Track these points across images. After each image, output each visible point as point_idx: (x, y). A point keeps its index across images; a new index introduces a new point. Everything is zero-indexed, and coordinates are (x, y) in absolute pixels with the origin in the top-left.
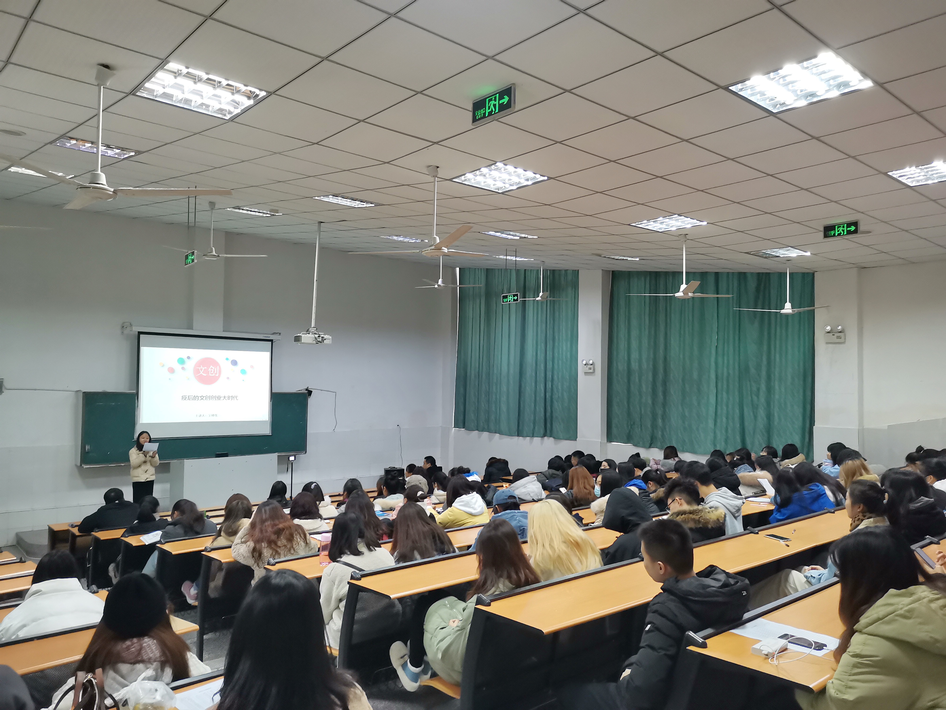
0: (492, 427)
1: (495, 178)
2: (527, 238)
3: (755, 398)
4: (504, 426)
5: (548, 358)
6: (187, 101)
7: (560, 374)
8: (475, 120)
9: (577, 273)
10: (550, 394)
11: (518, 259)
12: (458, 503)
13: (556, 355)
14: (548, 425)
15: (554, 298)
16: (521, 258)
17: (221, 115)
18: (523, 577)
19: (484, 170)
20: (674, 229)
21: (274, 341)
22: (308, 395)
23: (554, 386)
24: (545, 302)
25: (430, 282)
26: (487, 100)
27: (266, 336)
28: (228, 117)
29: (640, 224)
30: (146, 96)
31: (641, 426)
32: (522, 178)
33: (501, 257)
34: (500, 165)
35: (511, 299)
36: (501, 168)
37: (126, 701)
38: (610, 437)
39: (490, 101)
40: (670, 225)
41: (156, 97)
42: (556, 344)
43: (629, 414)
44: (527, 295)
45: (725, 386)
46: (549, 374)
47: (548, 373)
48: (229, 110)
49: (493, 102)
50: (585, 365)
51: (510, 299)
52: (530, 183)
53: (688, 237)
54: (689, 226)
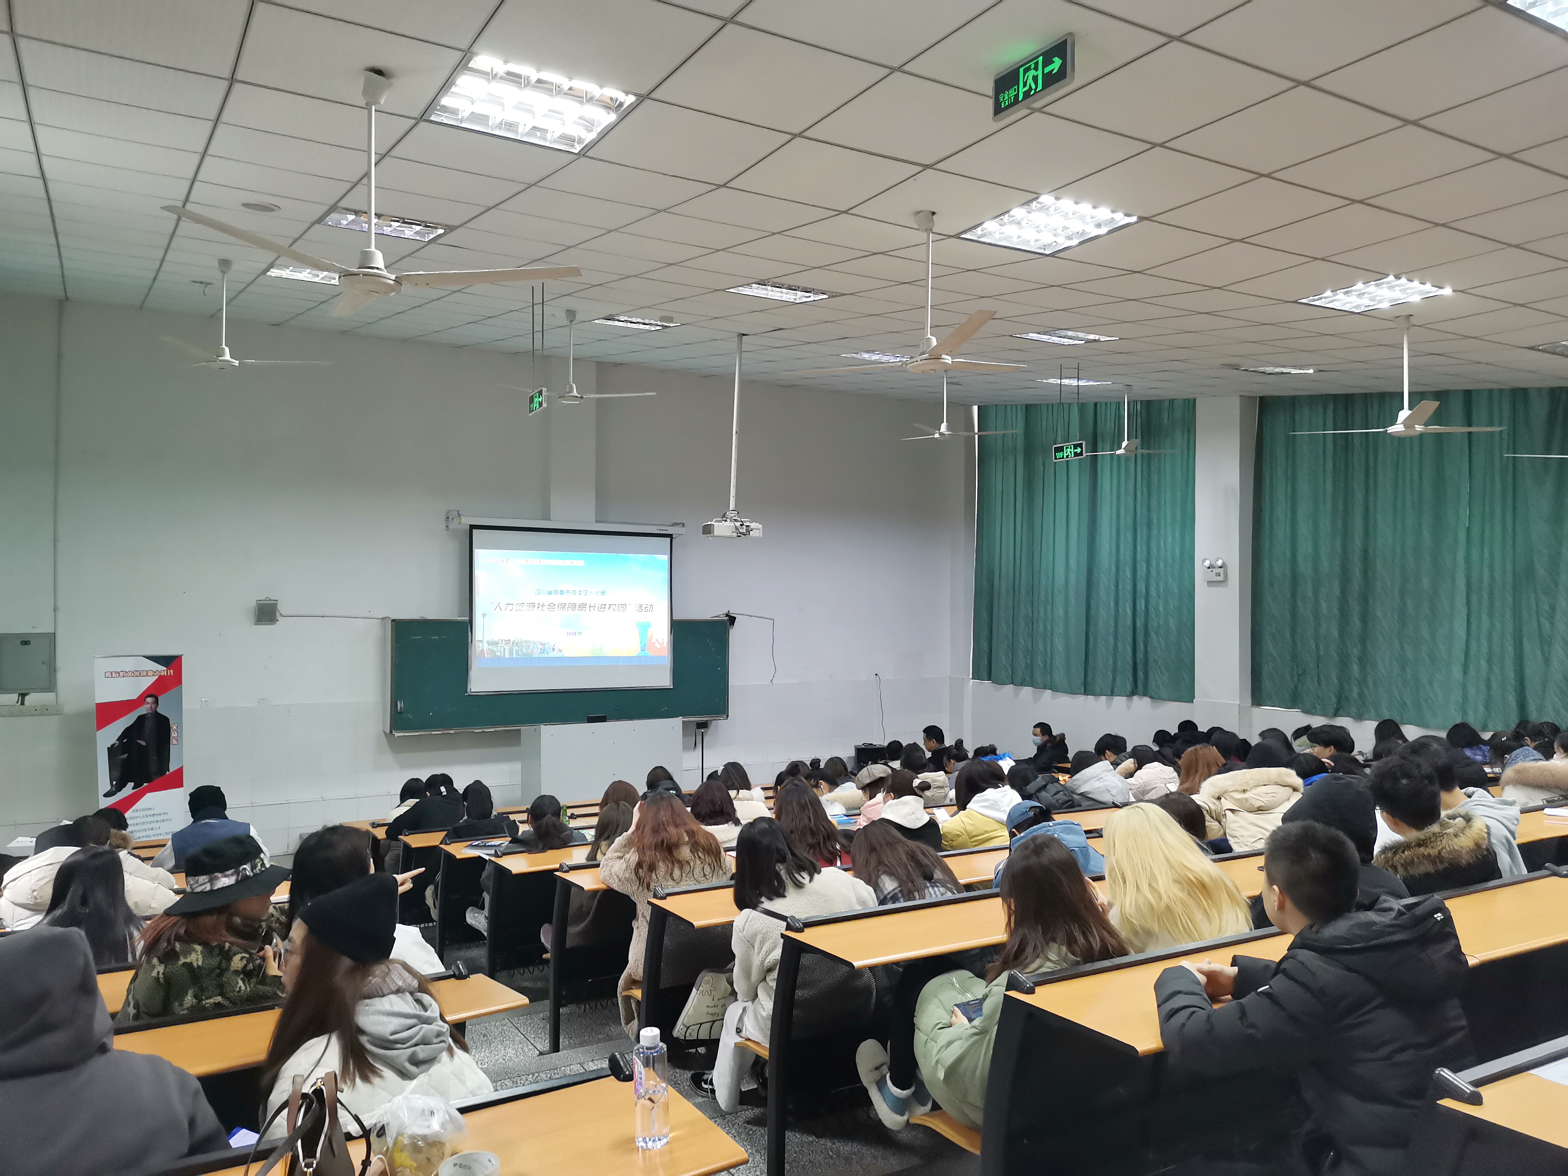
0: (1039, 679)
1: (1038, 227)
2: (1099, 341)
3: (1546, 625)
4: (1059, 675)
5: (1139, 557)
6: (510, 126)
7: (1161, 585)
8: (998, 110)
9: (1191, 405)
10: (1143, 620)
11: (1082, 383)
12: (977, 803)
13: (1154, 550)
14: (1140, 674)
15: (1149, 449)
16: (1089, 380)
17: (565, 146)
18: (1096, 944)
19: (1018, 212)
20: (1385, 305)
21: (674, 536)
22: (728, 623)
23: (1150, 607)
24: (1133, 459)
25: (926, 428)
26: (1021, 70)
27: (662, 528)
28: (577, 149)
29: (1318, 300)
30: (445, 121)
31: (1319, 677)
32: (1088, 224)
33: (1051, 381)
34: (1047, 199)
35: (1071, 452)
36: (1050, 207)
37: (383, 1127)
38: (1258, 697)
39: (1026, 71)
40: (1378, 298)
41: (461, 122)
42: (1154, 532)
43: (1294, 656)
44: (1100, 447)
45: (1485, 603)
46: (1141, 587)
47: (1139, 585)
48: (578, 136)
49: (1032, 73)
50: (1209, 568)
51: (1068, 452)
52: (1103, 230)
53: (1413, 320)
54: (1416, 299)
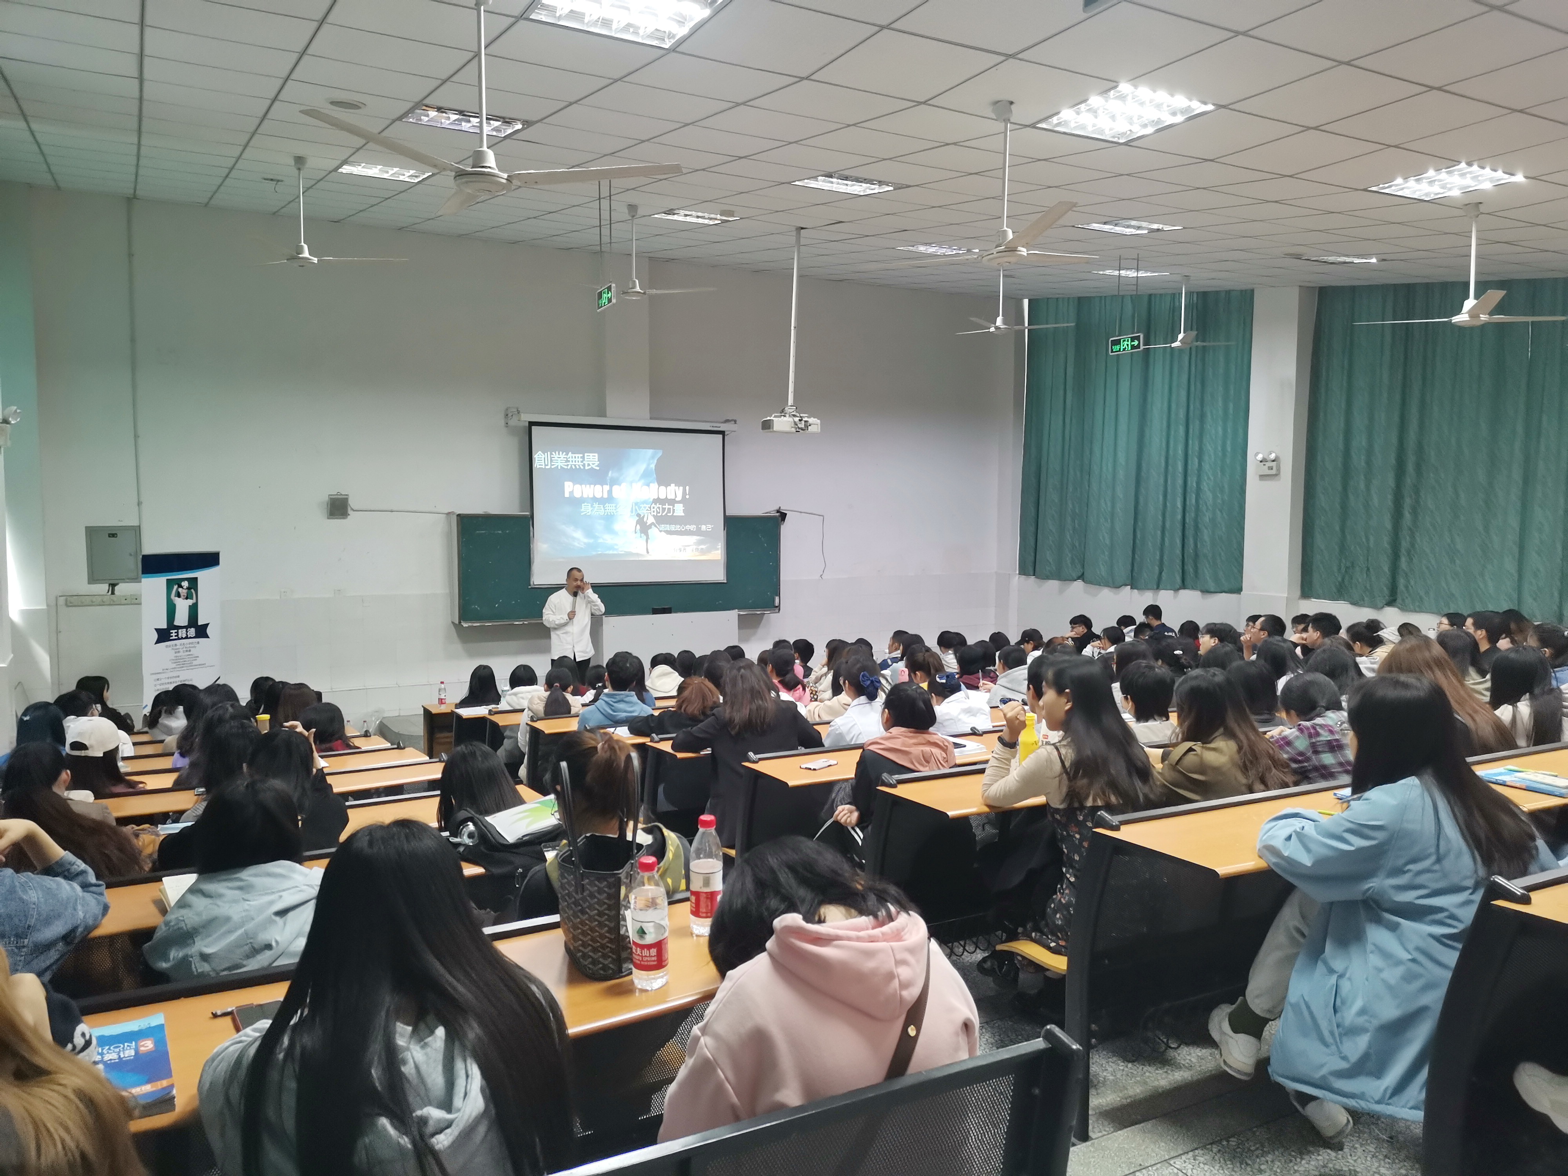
1: (1114, 115)
2: (1162, 230)
4: (1103, 570)
5: (1190, 452)
6: (606, 23)
7: (1212, 479)
9: (1249, 296)
10: (1193, 515)
11: (1141, 274)
13: (1206, 443)
14: (1190, 568)
15: (1204, 341)
16: (1147, 271)
17: (657, 42)
19: (1095, 100)
20: (1456, 193)
21: (726, 433)
22: (780, 520)
23: (1201, 502)
24: (1188, 352)
25: (984, 322)
27: (715, 425)
28: (668, 44)
29: (1388, 187)
30: (544, 19)
31: (1368, 568)
32: (1164, 112)
33: (1108, 272)
34: (1125, 87)
35: (1128, 345)
36: (1128, 95)
38: (1307, 591)
40: (1448, 186)
41: (560, 19)
42: (1208, 427)
43: (1343, 547)
44: (1156, 340)
46: (1192, 482)
47: (1190, 480)
48: (671, 31)
50: (1261, 462)
51: (1125, 345)
52: (1179, 119)
53: (1482, 208)
54: (1487, 186)
